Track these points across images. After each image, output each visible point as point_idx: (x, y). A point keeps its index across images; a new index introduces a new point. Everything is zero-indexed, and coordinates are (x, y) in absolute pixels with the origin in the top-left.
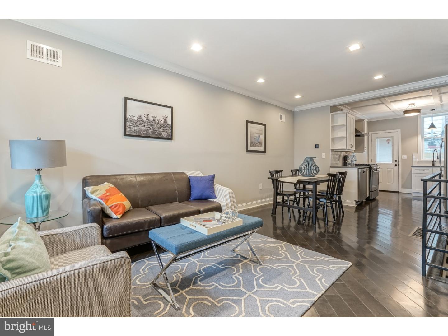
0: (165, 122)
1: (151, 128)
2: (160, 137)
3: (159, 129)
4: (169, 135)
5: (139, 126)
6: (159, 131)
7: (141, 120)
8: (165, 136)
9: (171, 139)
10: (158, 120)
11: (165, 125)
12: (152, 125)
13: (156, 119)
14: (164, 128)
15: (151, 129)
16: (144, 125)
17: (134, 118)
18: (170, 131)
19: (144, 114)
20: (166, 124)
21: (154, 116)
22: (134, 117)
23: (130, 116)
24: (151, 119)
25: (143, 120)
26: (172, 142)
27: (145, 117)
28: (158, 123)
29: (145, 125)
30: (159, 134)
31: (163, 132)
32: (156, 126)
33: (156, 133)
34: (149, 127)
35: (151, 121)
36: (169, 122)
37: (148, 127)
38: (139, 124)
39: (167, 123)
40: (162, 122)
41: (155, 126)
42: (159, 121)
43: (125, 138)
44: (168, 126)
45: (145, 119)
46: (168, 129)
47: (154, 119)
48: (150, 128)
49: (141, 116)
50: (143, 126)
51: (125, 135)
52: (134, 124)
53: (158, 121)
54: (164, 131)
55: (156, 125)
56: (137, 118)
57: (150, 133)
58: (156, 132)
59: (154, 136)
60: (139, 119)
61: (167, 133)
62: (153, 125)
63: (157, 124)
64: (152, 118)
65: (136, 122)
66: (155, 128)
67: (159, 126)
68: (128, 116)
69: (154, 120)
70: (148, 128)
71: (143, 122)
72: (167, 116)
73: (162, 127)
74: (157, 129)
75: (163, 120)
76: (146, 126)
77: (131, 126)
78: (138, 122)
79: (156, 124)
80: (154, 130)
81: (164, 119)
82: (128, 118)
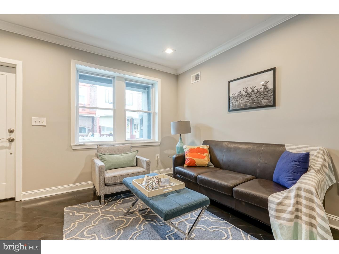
1: (250, 99)
2: (259, 106)
3: (258, 98)
4: (270, 102)
5: (239, 101)
6: (258, 100)
7: (241, 95)
8: (265, 104)
9: (274, 105)
10: (256, 89)
11: (265, 91)
12: (250, 97)
13: (255, 89)
14: (264, 95)
15: (249, 101)
16: (244, 99)
17: (235, 95)
18: (272, 96)
19: (243, 89)
20: (267, 90)
21: (253, 87)
23: (232, 95)
24: (250, 90)
25: (242, 94)
26: (275, 109)
27: (244, 91)
28: (257, 92)
29: (244, 98)
30: (258, 103)
31: (262, 100)
32: (255, 96)
33: (255, 103)
34: (248, 99)
35: (250, 93)
36: (270, 86)
37: (247, 99)
38: (239, 99)
39: (268, 88)
40: (262, 89)
41: (254, 96)
42: (258, 90)
43: (230, 113)
44: (269, 92)
45: (244, 93)
46: (269, 95)
47: (252, 90)
48: (249, 99)
49: (241, 91)
50: (242, 100)
51: (229, 110)
52: (235, 100)
53: (256, 91)
54: (264, 99)
55: (254, 95)
56: (238, 94)
57: (249, 104)
58: (255, 102)
59: (253, 106)
60: (239, 94)
61: (268, 100)
62: (252, 96)
63: (256, 94)
64: (251, 89)
65: (237, 98)
66: (254, 98)
67: (258, 95)
68: (231, 95)
69: (253, 91)
70: (247, 100)
71: (243, 96)
72: (267, 82)
73: (262, 94)
74: (255, 99)
75: (263, 87)
76: (245, 99)
77: (233, 102)
78: (238, 97)
79: (255, 94)
80: (252, 101)
81: (264, 86)
82: (231, 97)
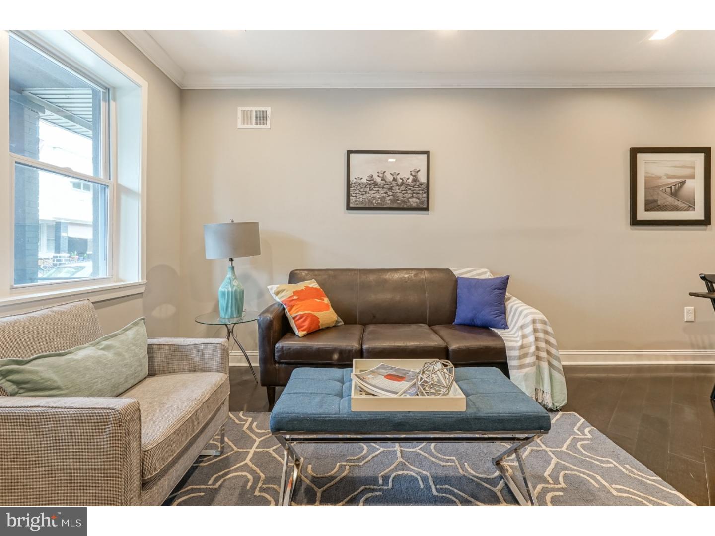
0: (415, 180)
1: (390, 193)
2: (405, 207)
3: (403, 194)
4: (422, 203)
5: (369, 193)
6: (403, 197)
7: (373, 182)
8: (414, 205)
9: (427, 209)
10: (401, 179)
11: (415, 185)
12: (391, 189)
13: (399, 177)
14: (413, 190)
15: (389, 196)
16: (378, 190)
18: (425, 195)
19: (378, 172)
20: (418, 183)
21: (395, 173)
22: (362, 179)
23: (356, 178)
24: (390, 178)
25: (375, 182)
26: (428, 214)
27: (378, 176)
28: (402, 184)
29: (380, 189)
30: (403, 202)
31: (410, 198)
32: (399, 189)
33: (398, 202)
34: (386, 193)
35: (390, 182)
36: (422, 178)
37: (384, 191)
38: (370, 190)
39: (418, 181)
40: (410, 180)
41: (396, 189)
42: (403, 181)
43: (349, 214)
44: (420, 187)
45: (379, 180)
46: (421, 192)
47: (394, 178)
48: (388, 193)
49: (372, 176)
50: (375, 192)
51: (349, 208)
52: (362, 190)
53: (401, 181)
54: (412, 197)
55: (397, 187)
56: (367, 180)
57: (388, 202)
58: (398, 200)
59: (395, 206)
60: (370, 181)
61: (418, 199)
62: (394, 188)
63: (401, 186)
64: (392, 176)
65: (365, 187)
66: (397, 192)
67: (403, 189)
68: (352, 179)
69: (395, 180)
70: (385, 195)
71: (377, 185)
72: (418, 170)
73: (409, 189)
74: (399, 195)
75: (411, 178)
76: (381, 191)
77: (356, 193)
78: (368, 186)
79: (398, 185)
80: (394, 196)
81: (413, 176)
82: (353, 182)
